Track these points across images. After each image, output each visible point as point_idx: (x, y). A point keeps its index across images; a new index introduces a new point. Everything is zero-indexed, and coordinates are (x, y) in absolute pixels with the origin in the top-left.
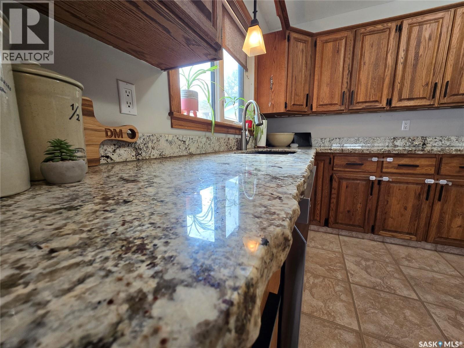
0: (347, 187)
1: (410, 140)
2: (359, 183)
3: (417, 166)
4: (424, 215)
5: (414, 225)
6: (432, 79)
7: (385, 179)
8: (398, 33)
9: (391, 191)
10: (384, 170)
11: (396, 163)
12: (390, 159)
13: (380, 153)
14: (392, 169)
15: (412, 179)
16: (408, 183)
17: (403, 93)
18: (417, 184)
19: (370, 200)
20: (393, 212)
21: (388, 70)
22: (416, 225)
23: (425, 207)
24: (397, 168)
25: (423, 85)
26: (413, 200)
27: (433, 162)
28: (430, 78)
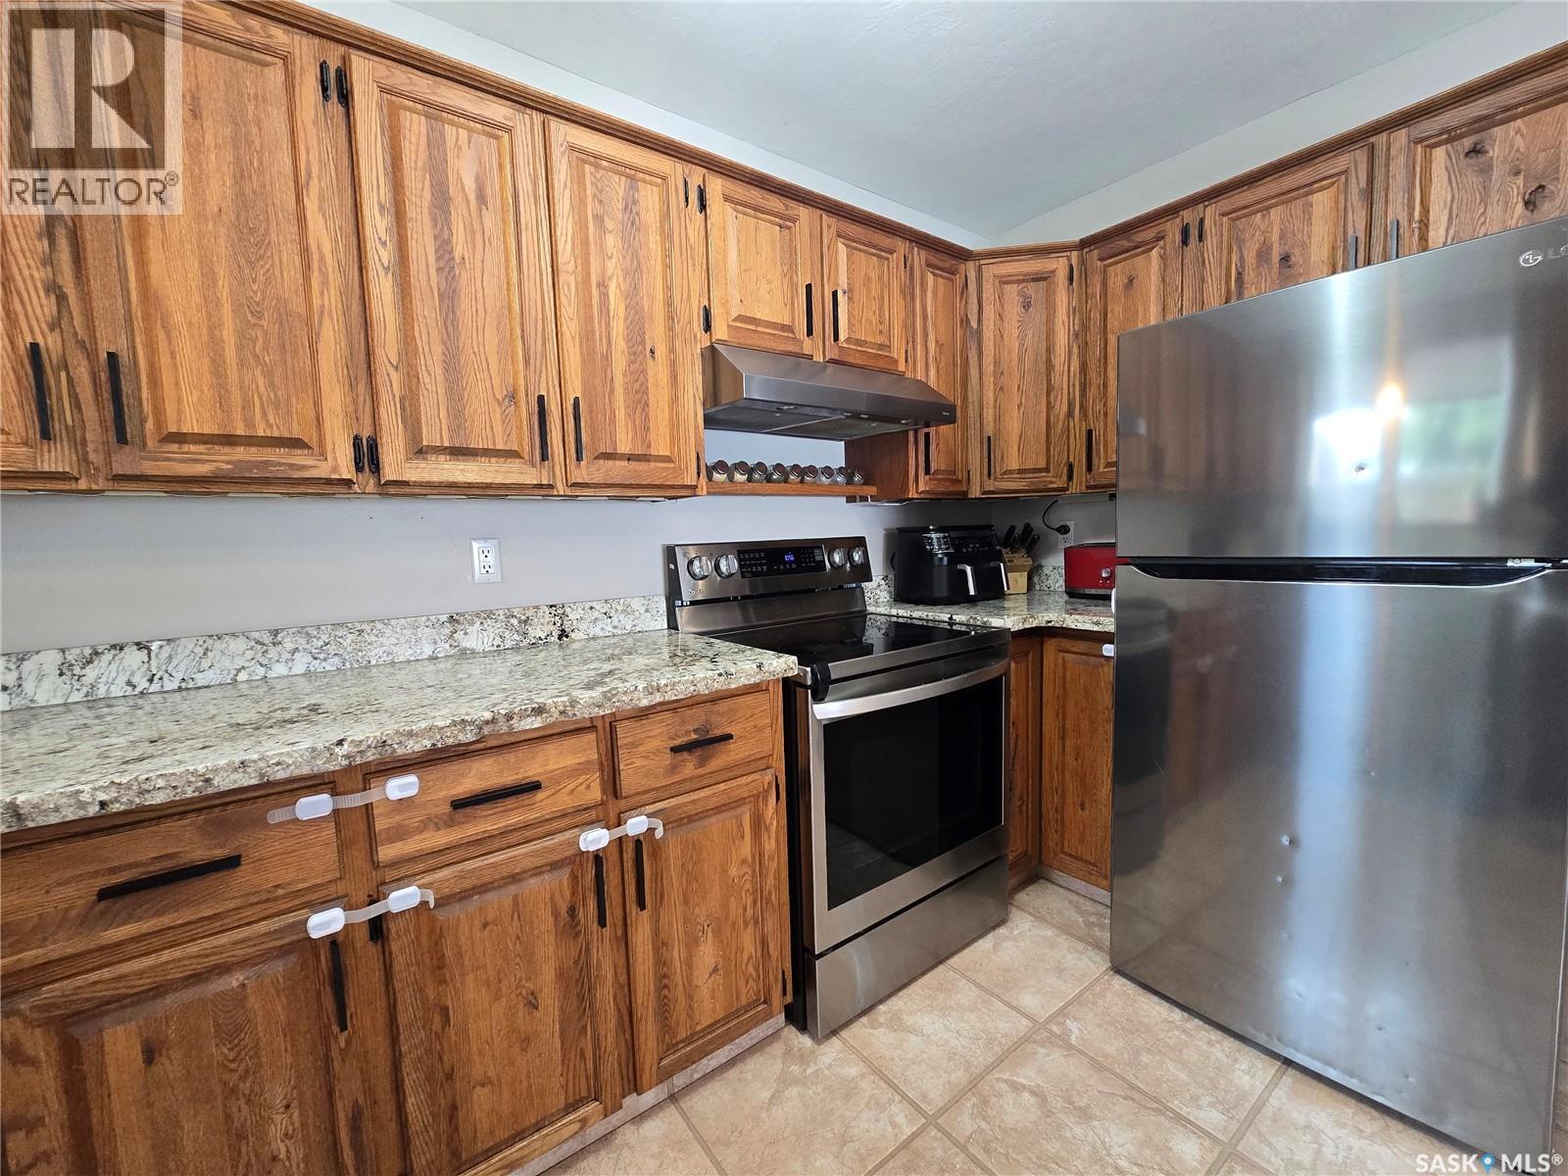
0: (150, 1054)
1: (514, 621)
2: (243, 986)
3: (535, 786)
4: (606, 994)
5: (582, 1055)
6: (525, 377)
7: (403, 898)
8: (335, 107)
9: (449, 953)
10: (386, 853)
11: (441, 794)
12: (402, 788)
13: (331, 768)
14: (426, 835)
15: (526, 855)
16: (515, 878)
17: (423, 419)
18: (554, 866)
19: (344, 1053)
20: (481, 1054)
21: (325, 283)
22: (589, 1053)
23: (604, 957)
24: (450, 823)
25: (500, 398)
26: (551, 948)
27: (586, 749)
28: (516, 372)
